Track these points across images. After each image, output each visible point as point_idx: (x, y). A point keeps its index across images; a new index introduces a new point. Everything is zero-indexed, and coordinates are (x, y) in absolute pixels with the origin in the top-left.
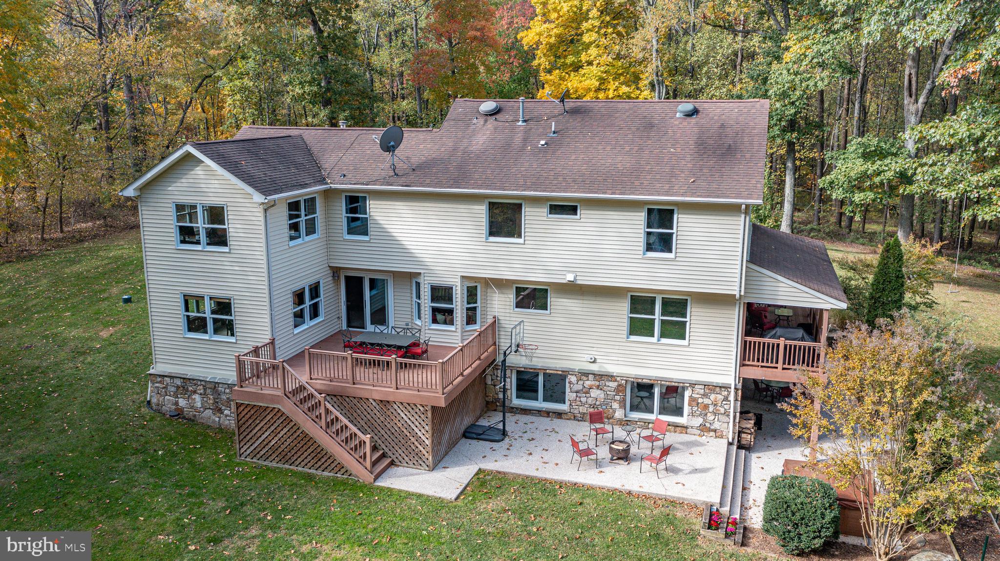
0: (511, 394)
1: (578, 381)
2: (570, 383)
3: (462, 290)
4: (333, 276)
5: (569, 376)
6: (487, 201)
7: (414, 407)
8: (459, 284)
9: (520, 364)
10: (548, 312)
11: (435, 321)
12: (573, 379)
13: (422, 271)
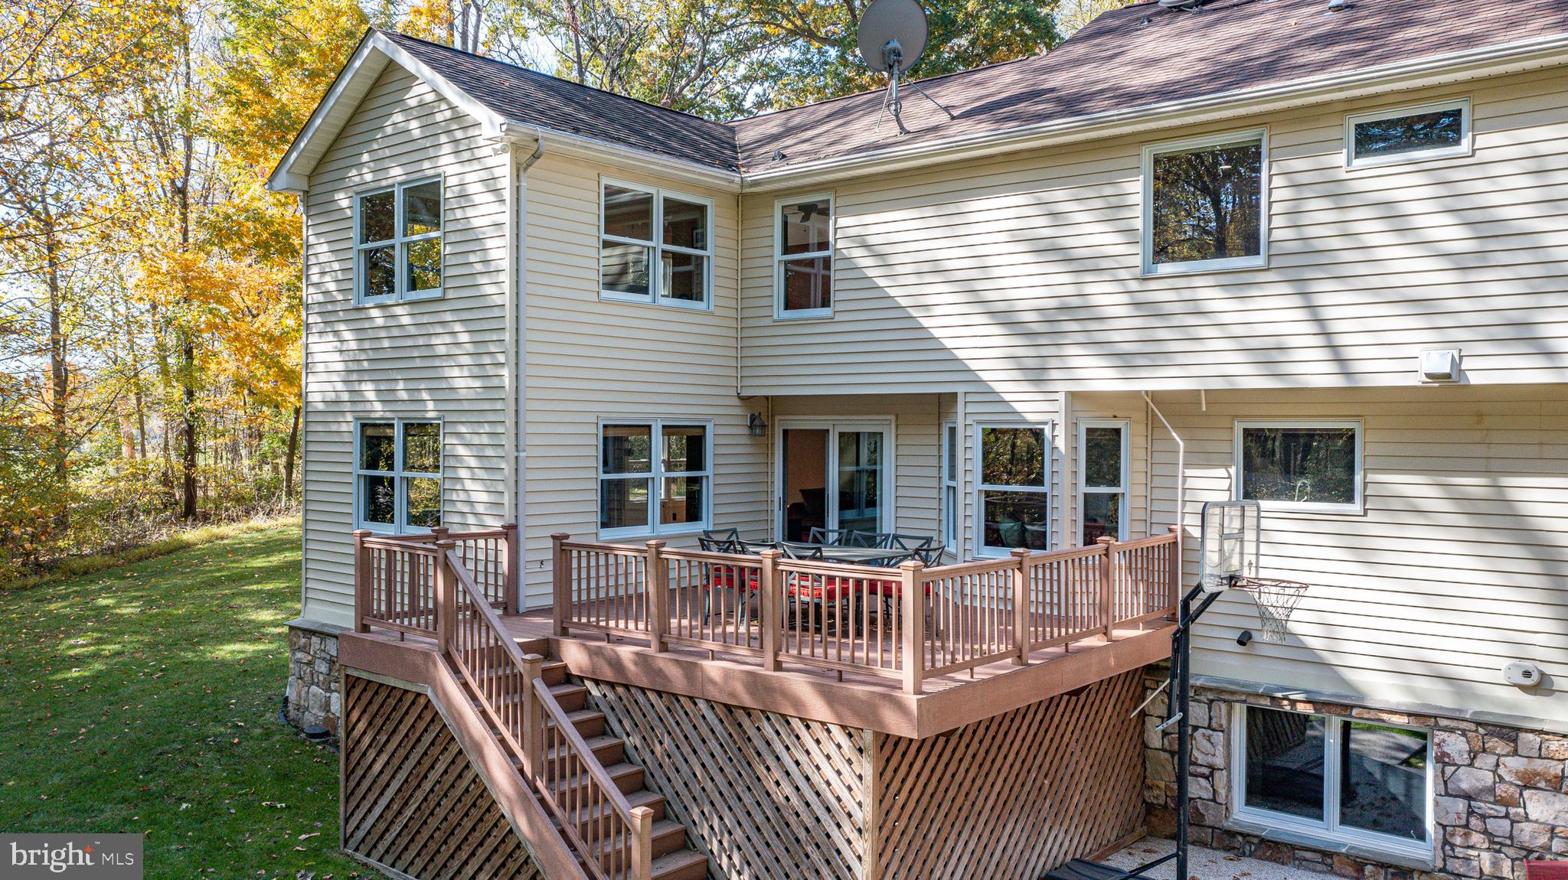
0: (1229, 788)
1: (1473, 755)
2: (1443, 760)
3: (1072, 437)
4: (751, 427)
5: (1440, 736)
6: (1147, 154)
7: (822, 735)
8: (1060, 419)
9: (1259, 685)
10: (1356, 507)
11: (993, 538)
12: (1456, 745)
13: (960, 389)
